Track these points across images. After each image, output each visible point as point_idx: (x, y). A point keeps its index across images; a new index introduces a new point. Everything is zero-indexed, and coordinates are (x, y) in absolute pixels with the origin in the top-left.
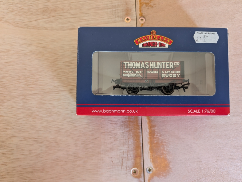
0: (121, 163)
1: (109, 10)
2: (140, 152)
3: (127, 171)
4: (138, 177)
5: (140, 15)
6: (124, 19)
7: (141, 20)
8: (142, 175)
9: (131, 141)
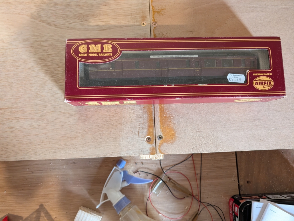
0: (138, 132)
1: (129, 17)
2: (153, 124)
3: (142, 138)
4: (151, 143)
5: (153, 21)
6: (141, 23)
7: (154, 24)
8: (155, 141)
9: (146, 115)
